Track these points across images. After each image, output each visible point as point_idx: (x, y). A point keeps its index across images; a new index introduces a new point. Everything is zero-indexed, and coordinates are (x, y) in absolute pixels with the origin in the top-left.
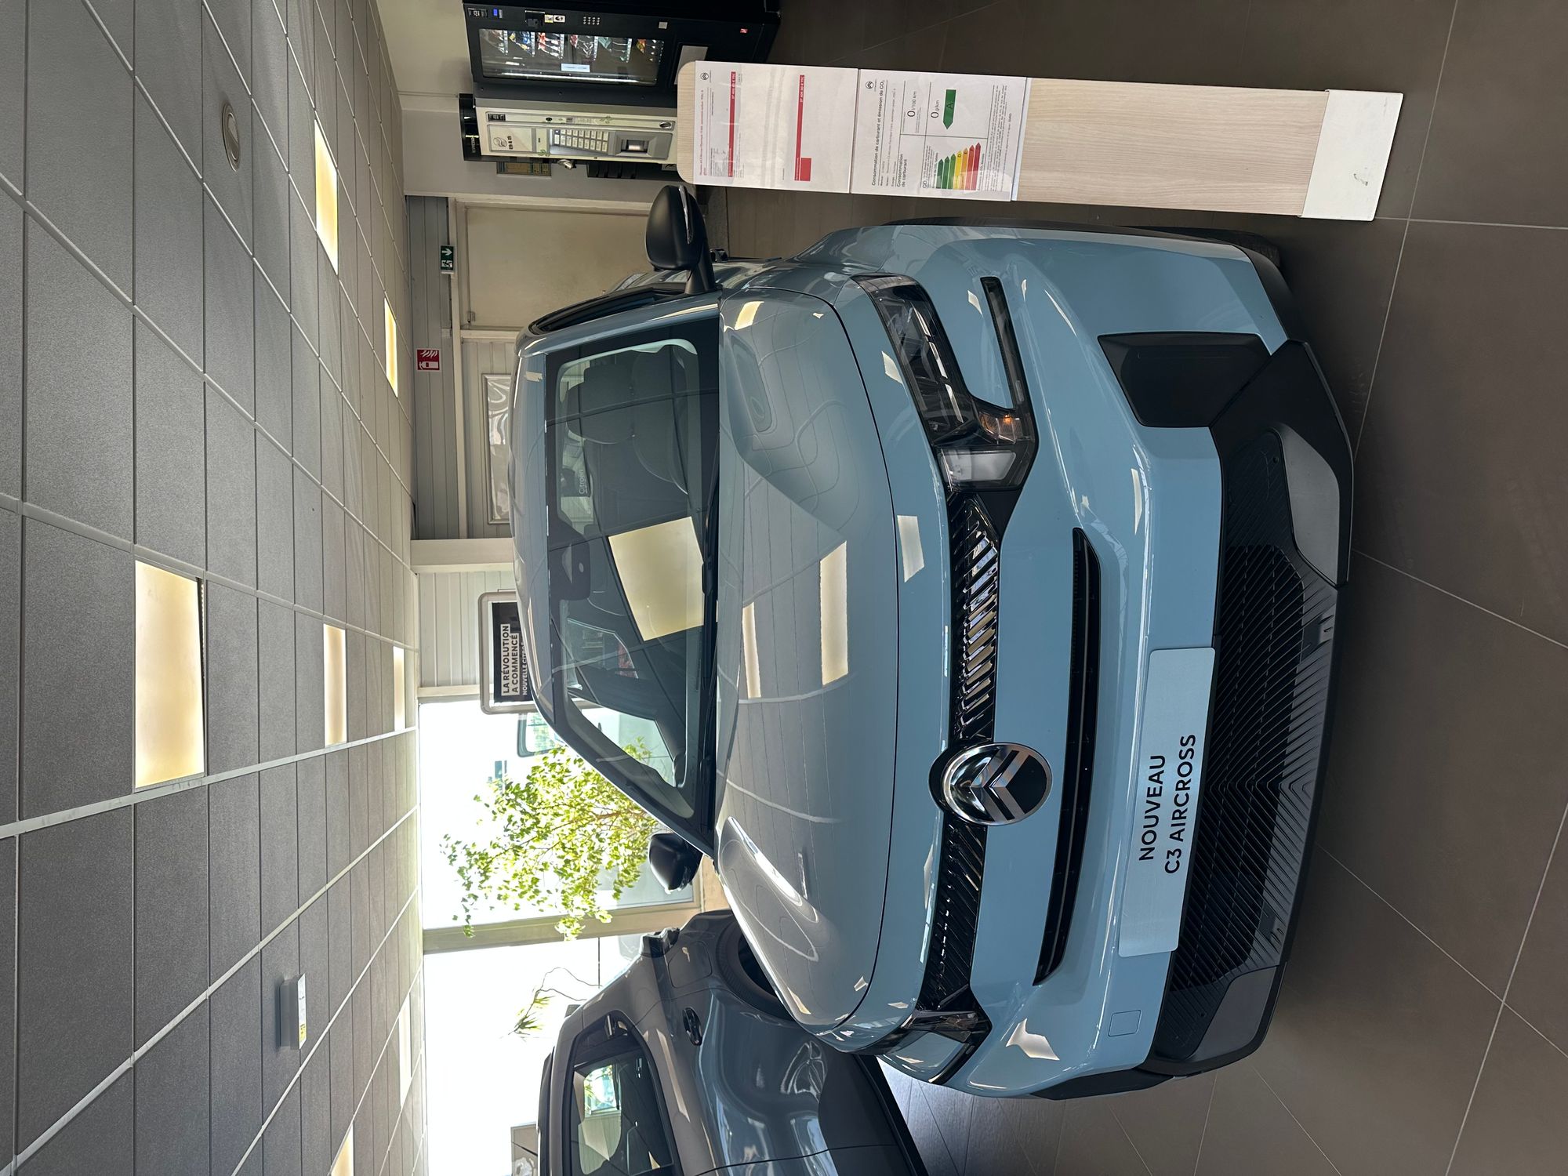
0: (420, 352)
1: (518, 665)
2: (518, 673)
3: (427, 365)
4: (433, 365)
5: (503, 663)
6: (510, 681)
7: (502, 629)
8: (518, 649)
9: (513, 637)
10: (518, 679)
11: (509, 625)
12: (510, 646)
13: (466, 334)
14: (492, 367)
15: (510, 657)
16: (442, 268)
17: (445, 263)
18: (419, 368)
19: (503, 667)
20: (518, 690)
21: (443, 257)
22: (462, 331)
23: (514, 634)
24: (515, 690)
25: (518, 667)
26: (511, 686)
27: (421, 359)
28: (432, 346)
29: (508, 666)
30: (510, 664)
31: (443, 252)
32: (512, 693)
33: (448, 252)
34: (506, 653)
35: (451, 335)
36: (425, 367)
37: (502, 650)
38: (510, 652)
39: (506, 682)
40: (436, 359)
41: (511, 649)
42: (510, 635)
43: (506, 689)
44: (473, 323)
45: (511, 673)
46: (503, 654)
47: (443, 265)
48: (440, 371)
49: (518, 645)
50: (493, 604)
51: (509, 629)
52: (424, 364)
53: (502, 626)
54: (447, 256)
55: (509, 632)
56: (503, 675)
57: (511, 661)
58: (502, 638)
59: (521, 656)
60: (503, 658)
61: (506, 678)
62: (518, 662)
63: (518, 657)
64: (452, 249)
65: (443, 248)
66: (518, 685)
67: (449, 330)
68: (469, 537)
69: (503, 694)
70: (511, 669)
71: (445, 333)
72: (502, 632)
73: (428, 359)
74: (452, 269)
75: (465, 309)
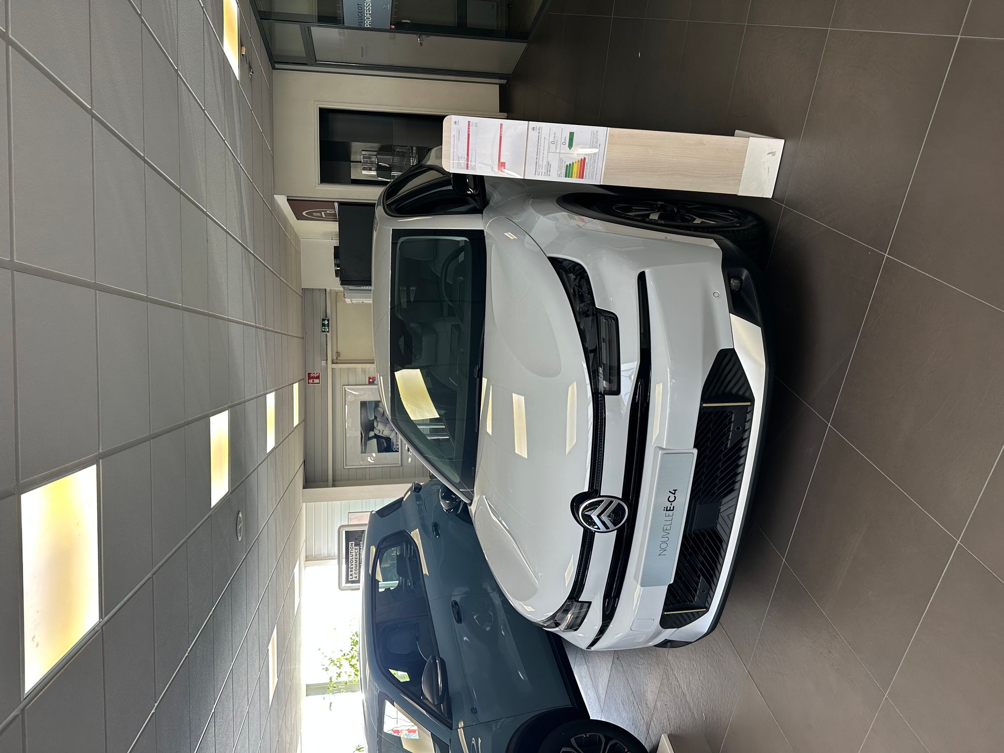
0: (309, 374)
1: (358, 564)
2: (358, 568)
3: (313, 381)
4: (316, 381)
5: (350, 563)
6: (353, 573)
7: (350, 544)
8: (358, 555)
9: (355, 549)
10: (358, 571)
11: (354, 542)
12: (354, 554)
13: (334, 366)
14: (348, 381)
15: (354, 560)
16: (323, 331)
17: (325, 329)
18: (309, 383)
19: (350, 565)
20: (358, 577)
21: (324, 325)
22: (333, 365)
23: (356, 547)
24: (356, 577)
25: (358, 565)
26: (354, 575)
27: (310, 378)
28: (316, 371)
29: (352, 565)
30: (354, 563)
31: (323, 322)
32: (354, 579)
33: (326, 322)
34: (352, 558)
35: (327, 364)
36: (312, 382)
37: (350, 556)
38: (354, 557)
39: (351, 573)
40: (318, 378)
41: (354, 555)
42: (354, 547)
43: (351, 577)
44: (338, 358)
45: (354, 568)
46: (350, 558)
47: (323, 330)
48: (320, 384)
49: (358, 553)
50: (346, 531)
51: (353, 544)
52: (311, 381)
53: (350, 543)
54: (325, 324)
55: (353, 546)
56: (350, 569)
57: (354, 562)
58: (350, 549)
59: (359, 559)
60: (350, 560)
61: (352, 571)
62: (358, 562)
63: (358, 559)
64: (328, 321)
65: (324, 320)
66: (357, 575)
67: (325, 361)
68: (334, 486)
69: (349, 580)
70: (354, 566)
71: (324, 363)
72: (350, 546)
73: (314, 378)
74: (328, 332)
75: (335, 350)
